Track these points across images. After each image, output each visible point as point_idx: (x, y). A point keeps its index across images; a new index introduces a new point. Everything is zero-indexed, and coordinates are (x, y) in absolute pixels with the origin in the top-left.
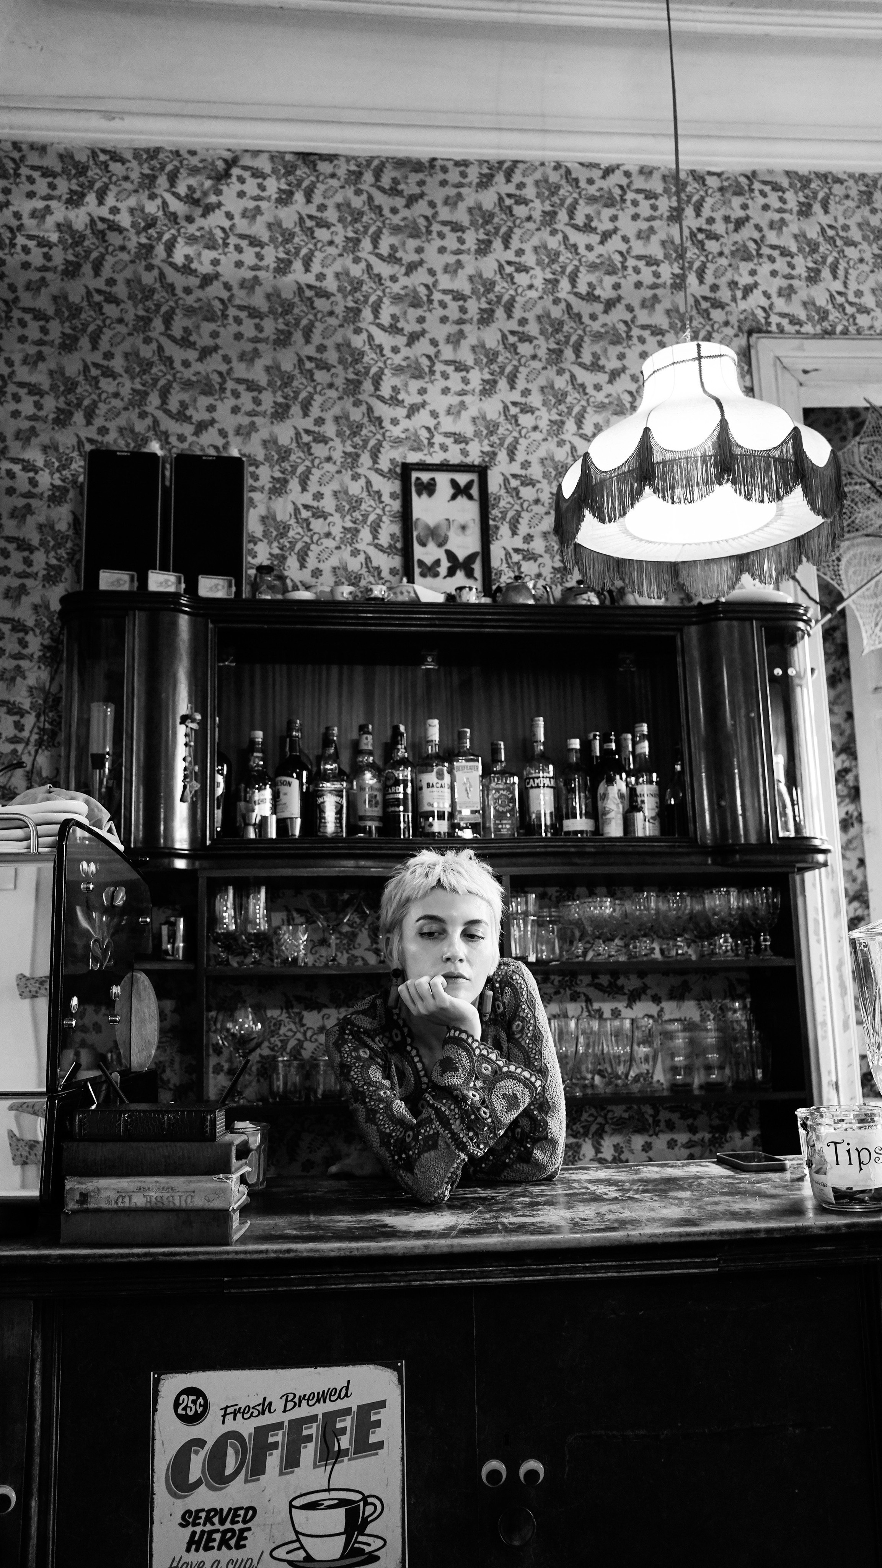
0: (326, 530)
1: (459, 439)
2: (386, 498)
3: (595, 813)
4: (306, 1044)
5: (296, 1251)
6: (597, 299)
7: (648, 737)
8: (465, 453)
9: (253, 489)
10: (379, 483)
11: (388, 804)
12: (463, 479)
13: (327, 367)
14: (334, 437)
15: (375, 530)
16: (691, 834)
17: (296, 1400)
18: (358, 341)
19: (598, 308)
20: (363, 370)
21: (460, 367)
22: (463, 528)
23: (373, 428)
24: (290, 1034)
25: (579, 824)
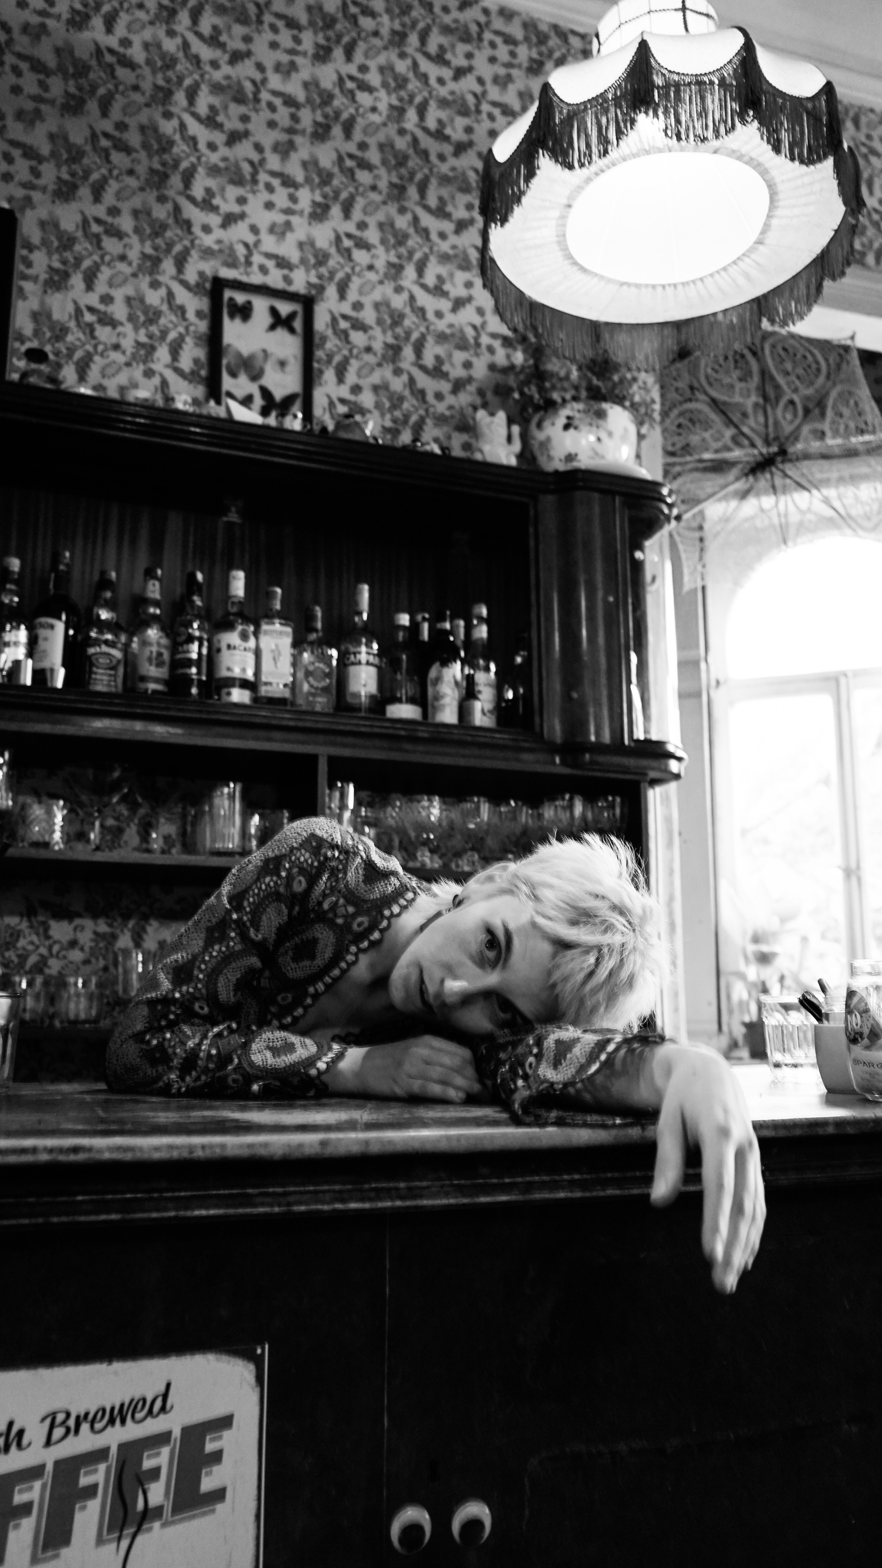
0: (114, 340)
1: (282, 263)
2: (191, 315)
3: (422, 700)
4: (52, 962)
5: (90, 1149)
6: (447, 139)
7: (488, 621)
8: (287, 280)
9: (25, 277)
10: (182, 296)
11: (179, 663)
12: (285, 308)
13: (127, 149)
14: (131, 233)
15: (175, 351)
16: (537, 729)
17: (71, 1423)
18: (168, 127)
19: (448, 149)
20: (171, 162)
21: (288, 182)
22: (282, 364)
23: (179, 232)
24: (30, 947)
25: (404, 711)
